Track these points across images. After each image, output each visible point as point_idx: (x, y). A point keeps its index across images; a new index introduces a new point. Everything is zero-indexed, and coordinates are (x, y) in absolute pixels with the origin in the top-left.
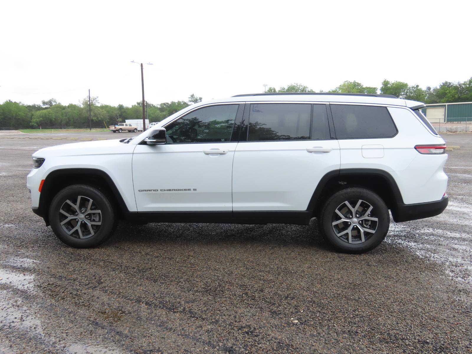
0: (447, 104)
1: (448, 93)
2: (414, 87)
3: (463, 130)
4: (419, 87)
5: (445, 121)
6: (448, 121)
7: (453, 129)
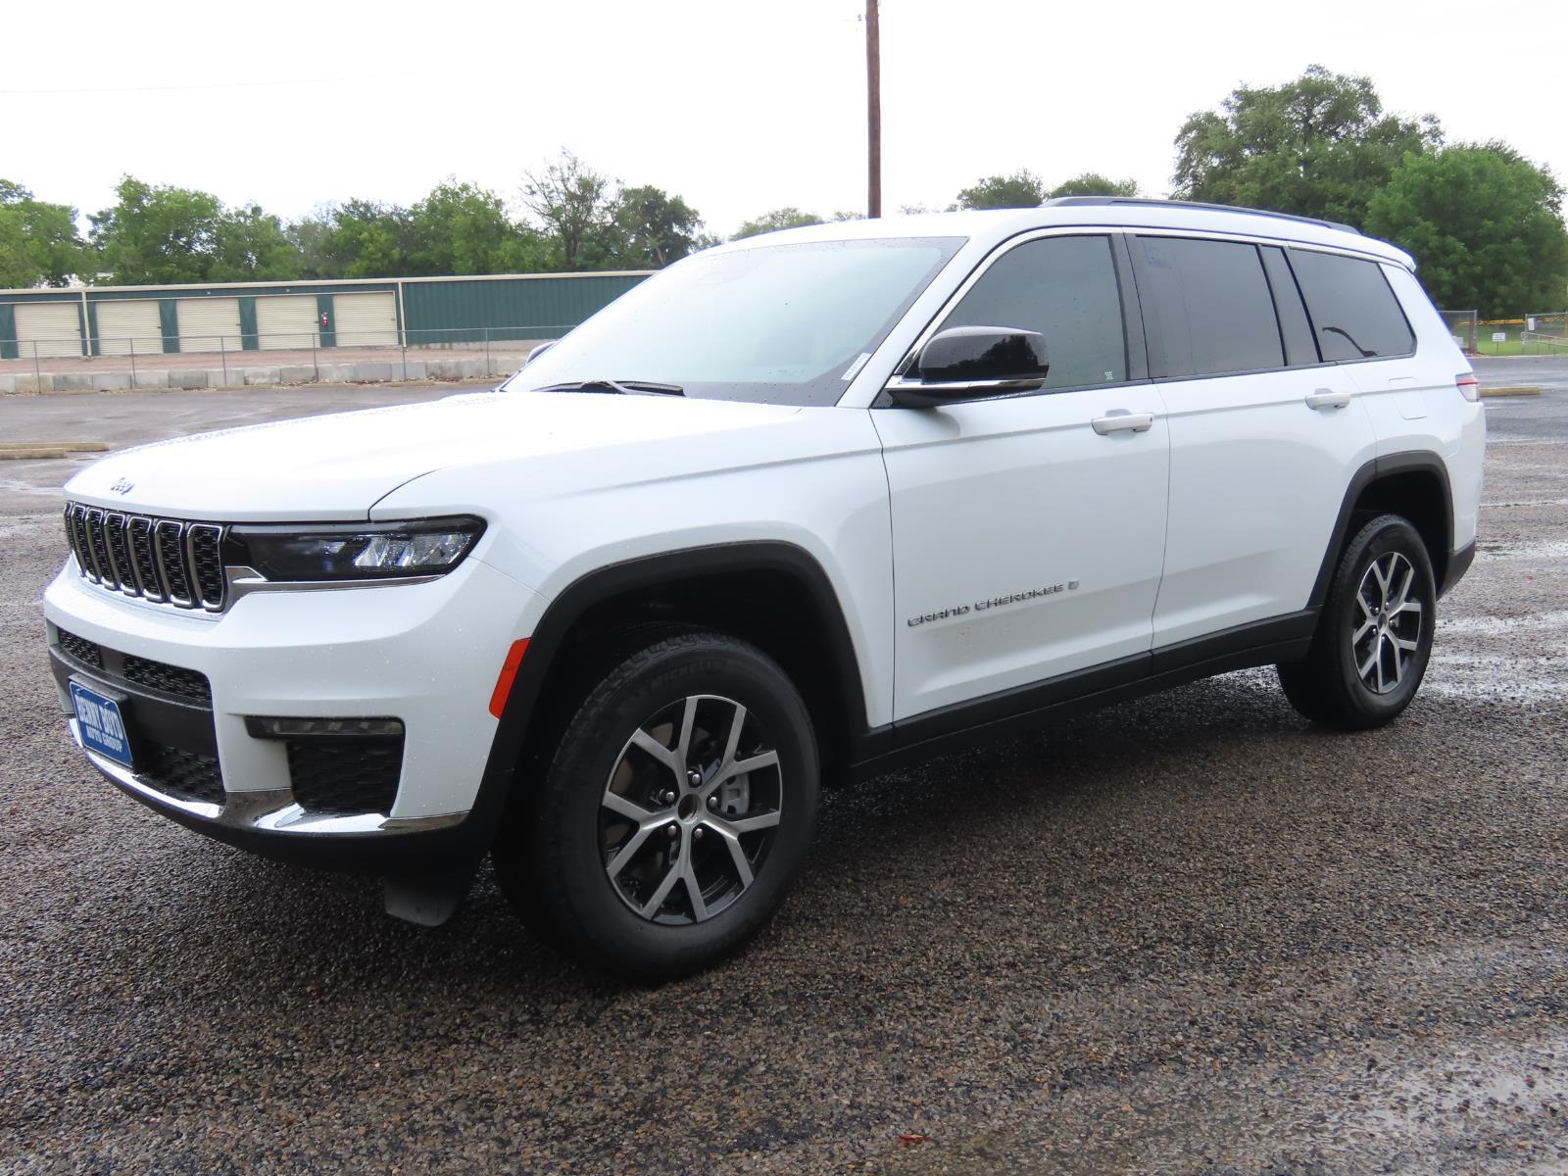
0: (399, 280)
1: (365, 241)
2: (242, 214)
3: (479, 372)
4: (263, 214)
5: (400, 342)
6: (410, 342)
7: (450, 369)
